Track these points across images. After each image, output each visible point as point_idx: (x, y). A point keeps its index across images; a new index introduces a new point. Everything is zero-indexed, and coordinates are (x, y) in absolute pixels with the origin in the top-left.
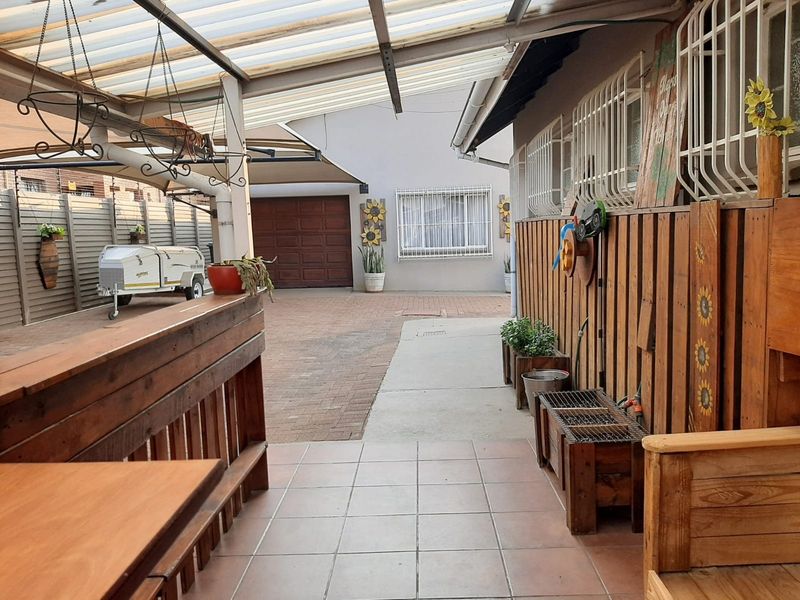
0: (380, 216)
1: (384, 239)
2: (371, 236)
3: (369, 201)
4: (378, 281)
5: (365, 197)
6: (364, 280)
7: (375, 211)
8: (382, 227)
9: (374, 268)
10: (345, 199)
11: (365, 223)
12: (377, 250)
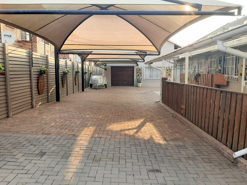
0: (141, 71)
1: (141, 76)
2: (138, 75)
3: (138, 68)
4: (140, 85)
5: (137, 67)
6: (137, 84)
7: (140, 70)
8: (141, 73)
9: (140, 82)
10: (133, 67)
11: (137, 72)
12: (140, 78)
